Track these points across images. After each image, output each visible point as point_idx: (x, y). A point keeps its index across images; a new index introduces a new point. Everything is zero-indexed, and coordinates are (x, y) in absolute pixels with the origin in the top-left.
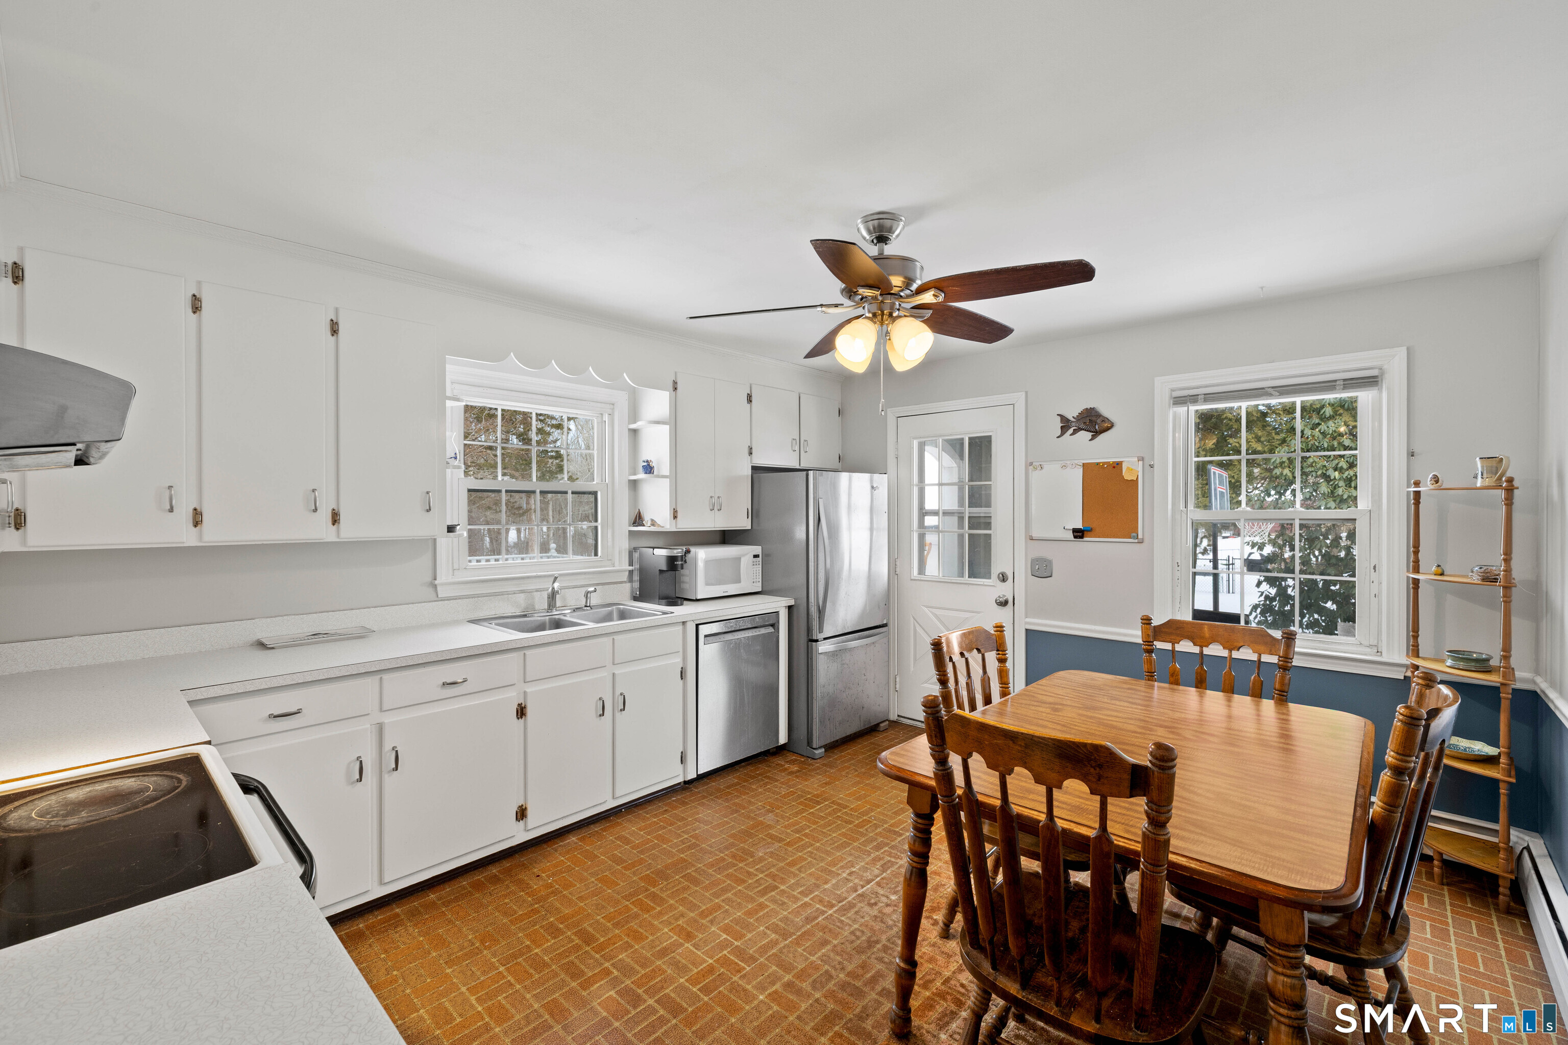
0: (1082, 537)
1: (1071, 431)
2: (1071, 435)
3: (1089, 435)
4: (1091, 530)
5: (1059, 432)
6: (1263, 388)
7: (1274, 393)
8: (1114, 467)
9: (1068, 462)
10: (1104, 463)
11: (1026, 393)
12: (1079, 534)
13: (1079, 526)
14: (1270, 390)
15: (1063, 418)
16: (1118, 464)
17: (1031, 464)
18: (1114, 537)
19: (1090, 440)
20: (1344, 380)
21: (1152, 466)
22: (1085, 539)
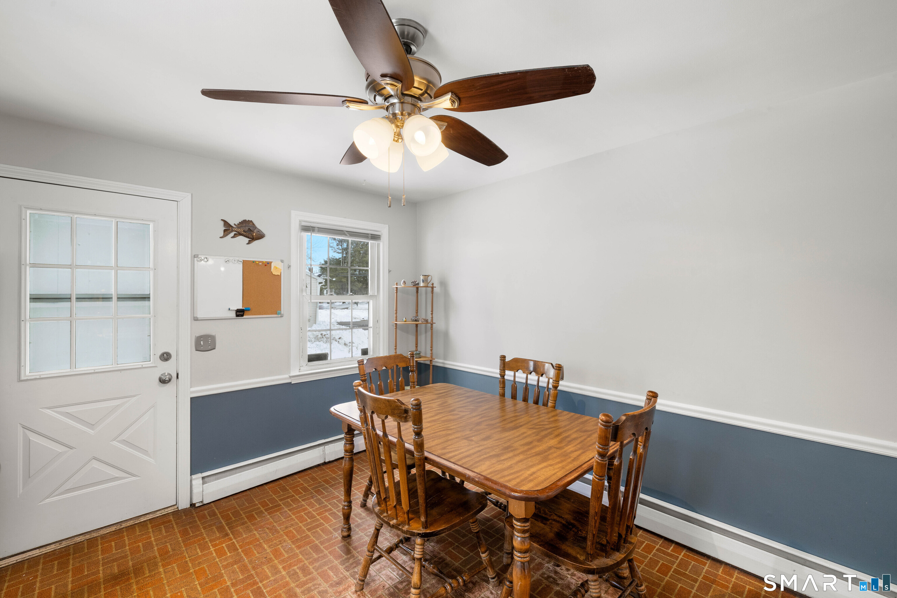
0: (242, 316)
1: (232, 234)
2: (232, 237)
3: (247, 240)
4: (249, 310)
5: (222, 234)
6: (343, 231)
7: (347, 234)
8: (266, 265)
9: (231, 258)
10: (259, 262)
11: (192, 194)
12: (240, 313)
13: (240, 307)
14: (345, 232)
15: (226, 223)
16: (268, 263)
17: (196, 256)
18: (265, 314)
19: (248, 244)
20: (371, 234)
21: (289, 267)
22: (244, 317)
